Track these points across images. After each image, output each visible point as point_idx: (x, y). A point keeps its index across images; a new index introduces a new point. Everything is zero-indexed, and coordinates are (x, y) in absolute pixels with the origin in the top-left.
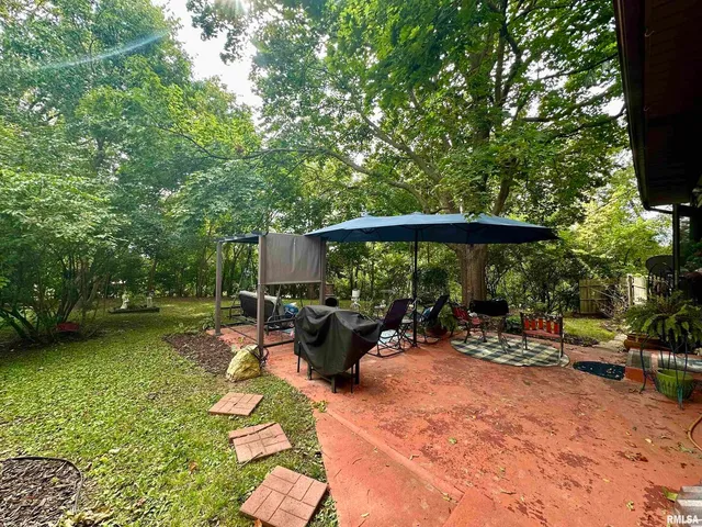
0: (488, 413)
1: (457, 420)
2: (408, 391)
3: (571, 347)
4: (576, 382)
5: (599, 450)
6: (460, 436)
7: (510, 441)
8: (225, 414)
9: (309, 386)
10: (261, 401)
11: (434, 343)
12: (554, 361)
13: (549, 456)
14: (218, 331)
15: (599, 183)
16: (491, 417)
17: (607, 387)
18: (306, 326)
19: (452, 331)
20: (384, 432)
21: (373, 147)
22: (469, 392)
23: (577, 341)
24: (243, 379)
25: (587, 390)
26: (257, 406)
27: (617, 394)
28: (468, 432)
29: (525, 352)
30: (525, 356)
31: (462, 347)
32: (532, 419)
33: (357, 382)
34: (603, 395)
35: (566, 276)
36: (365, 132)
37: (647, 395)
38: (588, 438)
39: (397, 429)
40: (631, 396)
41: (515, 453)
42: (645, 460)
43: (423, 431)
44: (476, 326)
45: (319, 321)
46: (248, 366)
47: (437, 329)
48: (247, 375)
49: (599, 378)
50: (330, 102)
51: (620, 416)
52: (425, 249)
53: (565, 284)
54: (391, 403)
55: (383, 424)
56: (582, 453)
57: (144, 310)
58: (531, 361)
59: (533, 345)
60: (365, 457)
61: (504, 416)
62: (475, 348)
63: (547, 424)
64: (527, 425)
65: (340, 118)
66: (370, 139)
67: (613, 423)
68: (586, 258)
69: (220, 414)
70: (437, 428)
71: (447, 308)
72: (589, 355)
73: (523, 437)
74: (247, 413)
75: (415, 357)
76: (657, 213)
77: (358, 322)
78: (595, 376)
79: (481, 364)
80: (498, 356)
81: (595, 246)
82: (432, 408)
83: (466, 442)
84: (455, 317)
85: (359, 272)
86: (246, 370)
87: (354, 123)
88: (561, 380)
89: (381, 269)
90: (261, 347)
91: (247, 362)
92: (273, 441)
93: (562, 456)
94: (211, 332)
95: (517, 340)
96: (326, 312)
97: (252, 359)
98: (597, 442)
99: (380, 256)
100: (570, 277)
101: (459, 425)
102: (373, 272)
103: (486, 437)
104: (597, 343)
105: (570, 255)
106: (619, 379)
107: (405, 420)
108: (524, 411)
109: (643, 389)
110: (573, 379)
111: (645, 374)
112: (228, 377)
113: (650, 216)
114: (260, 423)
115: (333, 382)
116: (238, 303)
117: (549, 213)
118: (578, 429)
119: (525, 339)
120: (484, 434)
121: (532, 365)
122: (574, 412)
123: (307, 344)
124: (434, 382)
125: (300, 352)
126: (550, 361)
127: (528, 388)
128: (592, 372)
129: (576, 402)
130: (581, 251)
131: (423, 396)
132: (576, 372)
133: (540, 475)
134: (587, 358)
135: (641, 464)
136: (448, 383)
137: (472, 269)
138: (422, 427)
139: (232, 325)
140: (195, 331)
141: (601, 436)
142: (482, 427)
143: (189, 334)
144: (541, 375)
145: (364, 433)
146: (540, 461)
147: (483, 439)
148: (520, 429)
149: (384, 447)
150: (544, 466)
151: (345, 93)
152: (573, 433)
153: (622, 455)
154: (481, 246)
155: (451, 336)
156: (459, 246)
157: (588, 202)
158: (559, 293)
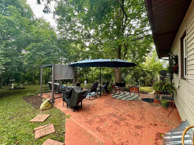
0: (118, 115)
1: (108, 118)
2: (96, 110)
3: (142, 94)
4: (142, 104)
5: (145, 123)
6: (109, 122)
7: (122, 123)
8: (35, 122)
9: (66, 110)
10: (49, 116)
11: (106, 95)
12: (137, 99)
13: (132, 127)
14: (41, 94)
15: (149, 52)
16: (118, 116)
17: (149, 105)
18: (66, 92)
19: (111, 91)
20: (86, 124)
21: (91, 41)
22: (113, 109)
23: (143, 92)
24: (45, 110)
25: (144, 106)
26: (47, 118)
27: (151, 107)
28: (111, 121)
29: (130, 96)
30: (130, 98)
31: (113, 96)
32: (129, 116)
33: (81, 108)
34: (148, 107)
35: (142, 76)
36: (89, 36)
37: (158, 106)
38: (143, 120)
39: (90, 122)
40: (155, 107)
41: (123, 127)
42: (156, 125)
43: (98, 122)
44: (118, 90)
45: (69, 90)
46: (47, 105)
47: (107, 91)
48: (47, 108)
49: (148, 102)
50: (79, 27)
51: (152, 113)
52: (107, 69)
53: (142, 78)
54: (90, 114)
55: (86, 121)
56: (141, 125)
57: (20, 88)
58: (131, 99)
59: (132, 94)
60: (79, 132)
61: (121, 116)
62: (117, 96)
63: (133, 117)
64: (128, 118)
65: (82, 32)
66: (90, 39)
67: (150, 115)
68: (146, 71)
69: (33, 122)
70: (102, 121)
71: (110, 85)
72: (146, 96)
73: (126, 121)
74: (43, 121)
75: (100, 99)
76: (163, 60)
77: (81, 90)
78: (147, 102)
79: (118, 100)
80: (123, 98)
81: (148, 68)
82: (102, 115)
83: (110, 124)
84: (112, 88)
85: (89, 76)
86: (46, 107)
87: (86, 34)
88: (138, 104)
89: (95, 75)
90: (54, 99)
91: (47, 104)
92: (49, 130)
93: (136, 126)
94: (39, 95)
95: (128, 93)
96: (71, 88)
97: (48, 103)
98: (145, 121)
99: (94, 71)
100: (143, 76)
101: (109, 119)
102: (92, 75)
103: (116, 122)
104: (148, 93)
105: (142, 70)
106: (152, 103)
107: (93, 119)
108: (127, 113)
109: (158, 105)
110: (141, 103)
111: (158, 101)
112: (40, 109)
113: (161, 60)
114: (47, 124)
115: (73, 108)
116: (48, 86)
117: (137, 59)
118: (141, 118)
119: (130, 93)
120: (115, 121)
121: (131, 100)
122: (140, 113)
123: (66, 97)
124: (104, 107)
125: (64, 100)
126: (136, 98)
127: (129, 107)
128: (146, 101)
129: (141, 110)
130: (145, 69)
131: (100, 111)
132: (142, 101)
133: (129, 133)
134: (145, 97)
135: (155, 126)
136: (108, 107)
137: (117, 74)
138: (98, 121)
139: (46, 92)
140: (34, 95)
141: (146, 119)
142: (115, 119)
143: (32, 96)
144: (133, 103)
145: (80, 124)
146: (129, 128)
147: (115, 123)
148: (125, 119)
149: (85, 128)
150: (130, 130)
151: (83, 25)
152: (139, 119)
153: (151, 124)
154: (120, 68)
155: (111, 93)
156: (114, 68)
157: (146, 56)
158: (140, 80)
